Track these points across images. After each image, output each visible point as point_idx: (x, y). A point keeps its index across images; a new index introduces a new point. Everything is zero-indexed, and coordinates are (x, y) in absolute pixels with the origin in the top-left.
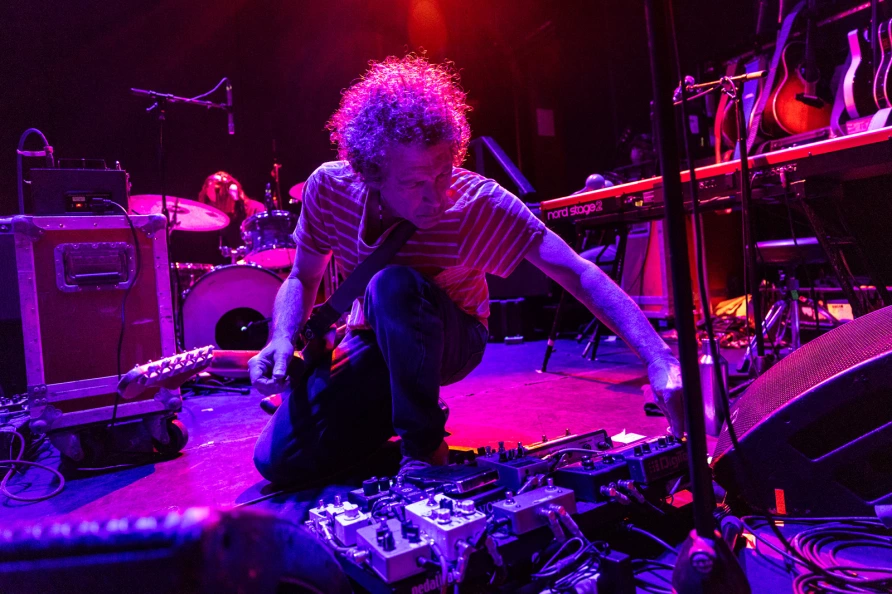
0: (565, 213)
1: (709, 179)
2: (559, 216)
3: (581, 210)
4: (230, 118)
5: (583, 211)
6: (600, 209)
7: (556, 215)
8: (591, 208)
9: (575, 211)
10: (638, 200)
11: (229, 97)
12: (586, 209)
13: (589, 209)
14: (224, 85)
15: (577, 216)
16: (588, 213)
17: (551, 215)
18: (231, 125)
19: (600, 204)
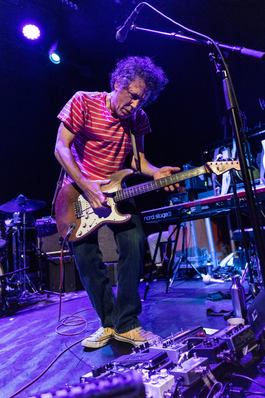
0: (153, 217)
1: (220, 201)
2: (150, 219)
3: (161, 216)
5: (162, 216)
6: (170, 215)
7: (148, 218)
8: (166, 215)
9: (158, 216)
10: (188, 211)
12: (164, 215)
13: (165, 216)
15: (159, 219)
16: (164, 217)
17: (146, 219)
19: (170, 212)
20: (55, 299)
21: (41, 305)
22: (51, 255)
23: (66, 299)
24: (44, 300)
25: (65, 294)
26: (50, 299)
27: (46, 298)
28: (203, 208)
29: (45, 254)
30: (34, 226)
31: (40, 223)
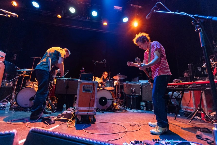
3: (173, 87)
4: (105, 65)
6: (178, 87)
8: (176, 86)
9: (172, 87)
10: (188, 86)
11: (105, 61)
12: (174, 86)
13: (175, 87)
14: (105, 60)
18: (105, 66)
19: (178, 86)
20: (128, 110)
21: (123, 111)
22: (128, 94)
23: (132, 111)
24: (125, 110)
25: (132, 109)
26: (127, 110)
27: (125, 109)
28: (197, 86)
29: (126, 94)
30: (123, 84)
31: (125, 83)
